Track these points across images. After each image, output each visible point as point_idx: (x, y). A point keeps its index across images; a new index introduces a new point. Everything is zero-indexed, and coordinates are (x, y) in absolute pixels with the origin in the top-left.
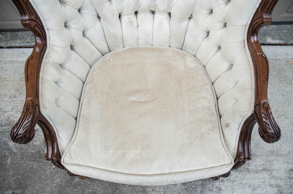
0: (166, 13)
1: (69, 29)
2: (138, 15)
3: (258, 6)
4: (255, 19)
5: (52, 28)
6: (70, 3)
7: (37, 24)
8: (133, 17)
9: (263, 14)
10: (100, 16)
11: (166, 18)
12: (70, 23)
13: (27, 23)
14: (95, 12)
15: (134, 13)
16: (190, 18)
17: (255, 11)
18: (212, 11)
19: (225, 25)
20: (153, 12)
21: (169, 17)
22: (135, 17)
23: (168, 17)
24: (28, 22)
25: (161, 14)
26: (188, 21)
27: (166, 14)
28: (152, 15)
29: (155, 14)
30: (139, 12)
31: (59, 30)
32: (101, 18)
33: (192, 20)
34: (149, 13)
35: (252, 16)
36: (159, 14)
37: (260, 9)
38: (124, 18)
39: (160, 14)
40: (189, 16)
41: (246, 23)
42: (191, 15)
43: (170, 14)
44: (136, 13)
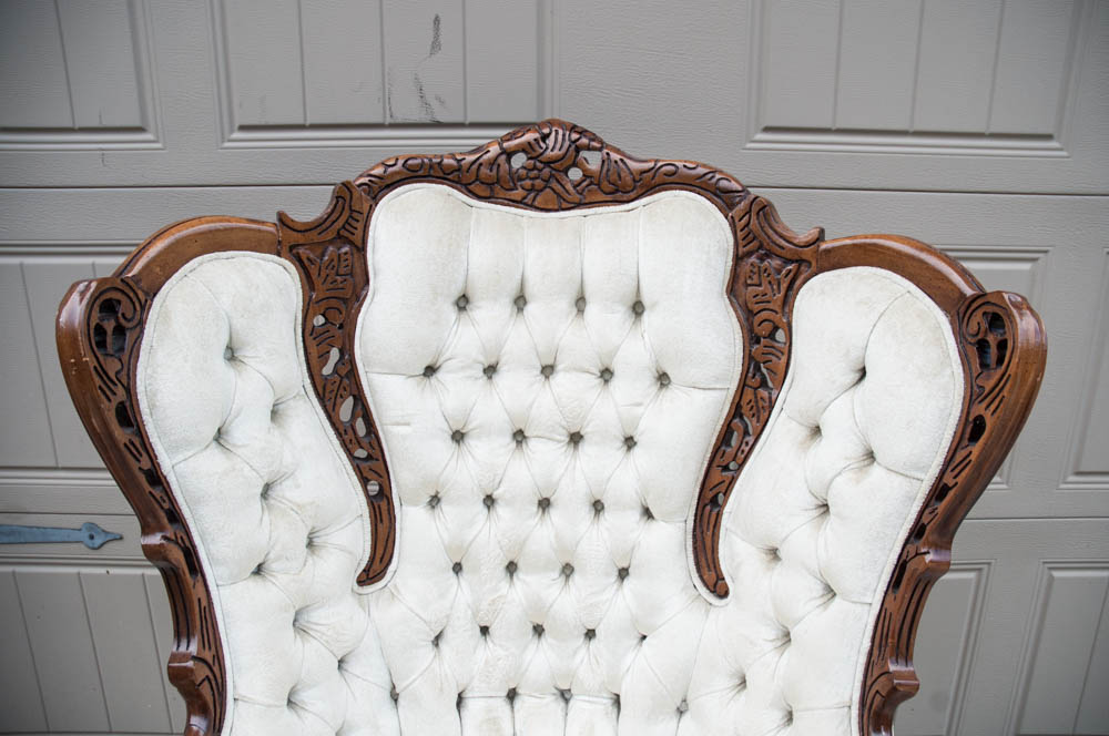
0: (605, 695)
1: (296, 712)
2: (518, 703)
3: (867, 644)
4: (869, 683)
5: (249, 696)
6: (323, 634)
7: (211, 677)
8: (502, 705)
9: (886, 662)
10: (397, 691)
11: (607, 714)
12: (305, 694)
13: (185, 667)
14: (387, 678)
15: (505, 694)
16: (681, 712)
17: (863, 659)
18: (743, 682)
19: (790, 717)
20: (565, 696)
21: (616, 710)
22: (508, 707)
23: (613, 710)
24: (190, 664)
25: (591, 699)
26: (675, 720)
27: (605, 701)
28: (562, 704)
29: (572, 702)
30: (519, 691)
31: (269, 706)
32: (400, 700)
33: (686, 717)
34: (554, 697)
35: (860, 676)
36: (585, 701)
37: (876, 652)
38: (471, 705)
39: (587, 698)
40: (678, 704)
41: (847, 699)
42: (685, 701)
43: (617, 701)
44: (512, 695)
